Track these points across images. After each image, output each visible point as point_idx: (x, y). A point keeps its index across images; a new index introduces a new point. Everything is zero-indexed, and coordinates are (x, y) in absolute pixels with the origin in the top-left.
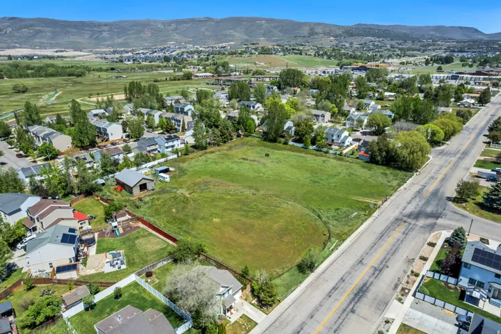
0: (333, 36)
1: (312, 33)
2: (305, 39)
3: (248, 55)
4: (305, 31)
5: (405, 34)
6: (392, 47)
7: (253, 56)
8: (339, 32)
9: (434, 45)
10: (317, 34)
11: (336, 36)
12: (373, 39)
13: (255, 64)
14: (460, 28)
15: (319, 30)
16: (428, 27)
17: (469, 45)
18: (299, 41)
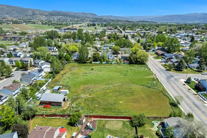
0: (44, 16)
1: (34, 14)
2: (31, 17)
3: (6, 24)
4: (30, 13)
5: (73, 15)
6: (71, 20)
7: (10, 25)
8: (47, 14)
9: (85, 19)
10: (36, 14)
11: (46, 16)
12: (62, 17)
13: (13, 29)
14: (91, 14)
15: (37, 12)
16: (80, 13)
17: (96, 20)
18: (29, 17)
